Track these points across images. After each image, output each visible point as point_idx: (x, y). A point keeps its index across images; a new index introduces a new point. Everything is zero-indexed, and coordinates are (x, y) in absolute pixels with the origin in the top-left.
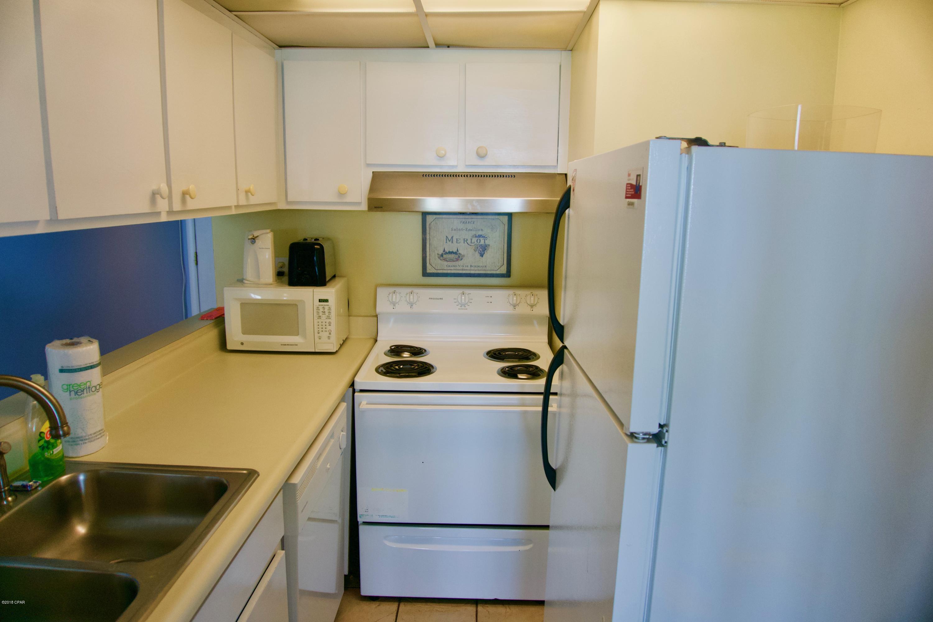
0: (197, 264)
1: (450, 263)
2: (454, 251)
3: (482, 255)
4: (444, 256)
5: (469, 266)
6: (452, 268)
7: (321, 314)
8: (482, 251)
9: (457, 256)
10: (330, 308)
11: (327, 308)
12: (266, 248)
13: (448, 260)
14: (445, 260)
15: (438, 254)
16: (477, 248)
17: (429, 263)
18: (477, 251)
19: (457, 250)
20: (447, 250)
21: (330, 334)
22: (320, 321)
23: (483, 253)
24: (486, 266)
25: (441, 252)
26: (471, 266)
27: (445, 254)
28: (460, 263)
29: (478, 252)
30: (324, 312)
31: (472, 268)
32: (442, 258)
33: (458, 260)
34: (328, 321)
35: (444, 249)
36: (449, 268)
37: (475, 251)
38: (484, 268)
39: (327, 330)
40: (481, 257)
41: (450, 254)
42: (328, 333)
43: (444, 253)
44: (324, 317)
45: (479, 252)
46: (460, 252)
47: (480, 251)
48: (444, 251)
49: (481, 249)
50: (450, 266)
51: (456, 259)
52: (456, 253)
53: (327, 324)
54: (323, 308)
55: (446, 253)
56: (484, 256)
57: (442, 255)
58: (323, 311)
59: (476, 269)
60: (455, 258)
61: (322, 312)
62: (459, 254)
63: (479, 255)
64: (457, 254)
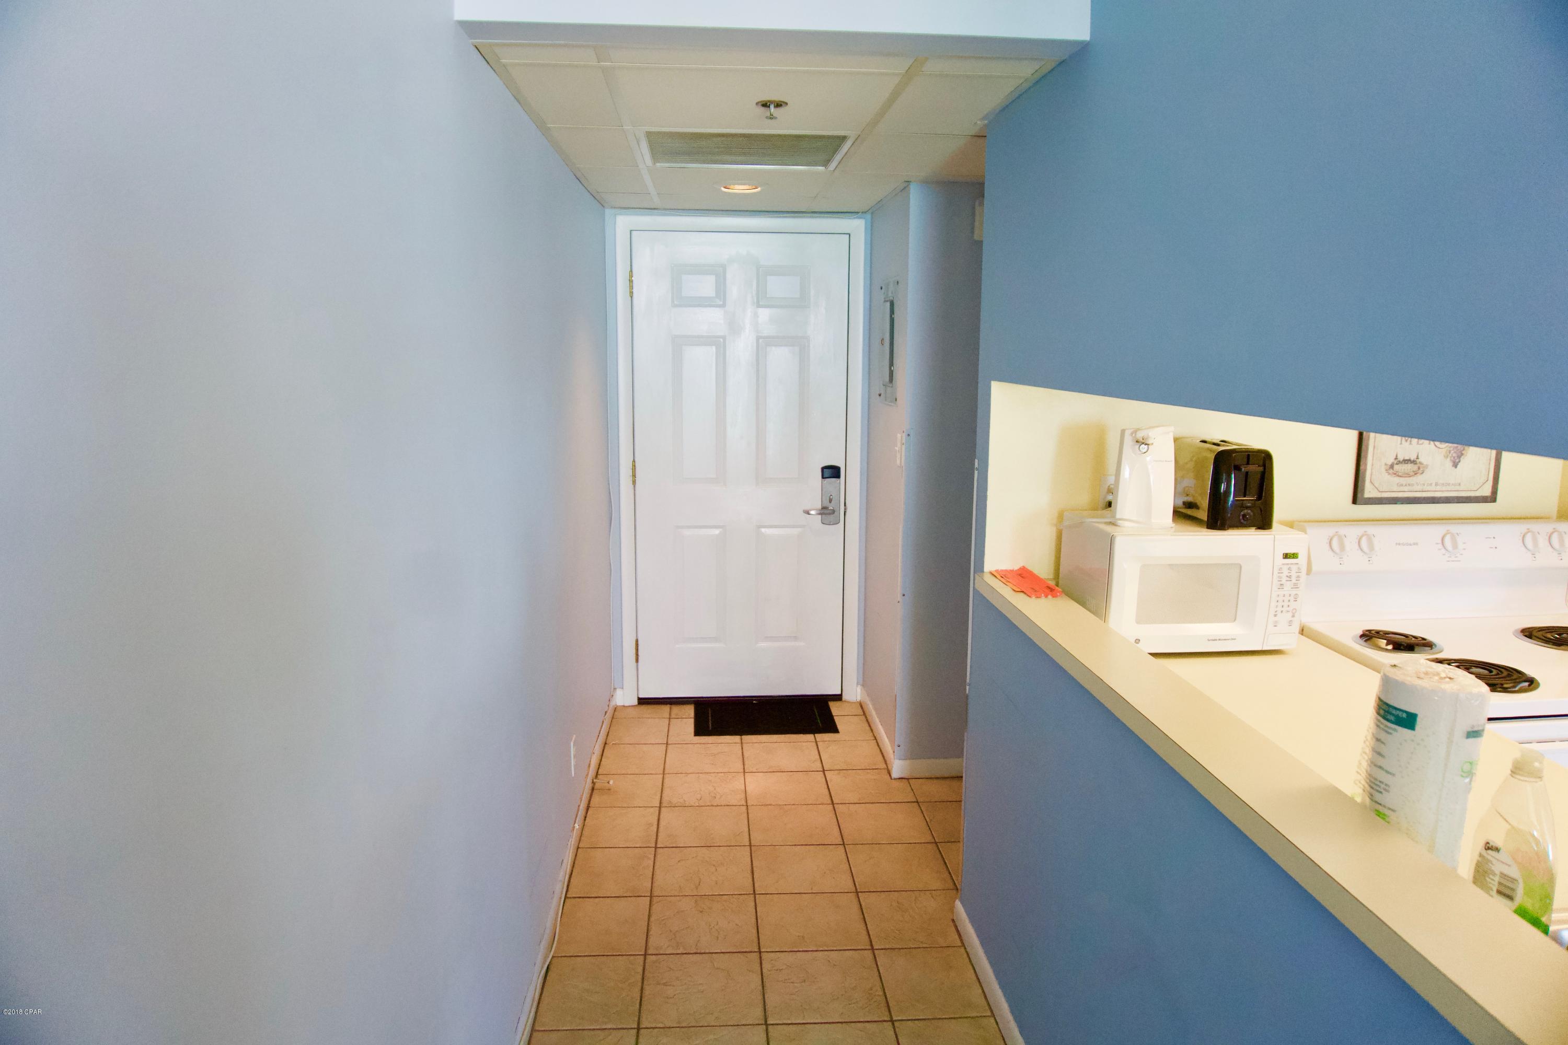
0: (634, 482)
1: (1402, 480)
2: (1412, 459)
3: (1455, 465)
4: (1396, 467)
5: (1434, 484)
6: (1406, 489)
7: (1284, 582)
8: (1456, 458)
9: (1415, 468)
10: (1299, 569)
11: (1294, 568)
12: (1166, 461)
13: (1400, 474)
14: (1396, 474)
15: (1386, 464)
16: (1450, 453)
17: (1369, 481)
18: (1449, 459)
19: (1418, 456)
20: (1401, 458)
21: (1293, 616)
22: (1281, 592)
23: (1457, 461)
24: (1460, 484)
25: (1391, 460)
26: (1436, 484)
27: (1397, 464)
28: (1420, 478)
29: (1451, 460)
30: (1290, 577)
31: (1438, 488)
32: (1391, 471)
33: (1416, 474)
34: (1294, 592)
35: (1397, 456)
36: (1402, 489)
37: (1446, 457)
38: (1457, 488)
39: (1290, 609)
40: (1454, 468)
41: (1405, 463)
42: (1290, 614)
43: (1395, 462)
44: (1288, 586)
45: (1452, 458)
46: (1421, 459)
47: (1454, 457)
48: (1396, 459)
49: (1454, 455)
50: (1402, 485)
51: (1414, 471)
52: (1414, 462)
53: (1292, 598)
54: (1289, 569)
55: (1399, 463)
56: (1458, 466)
57: (1392, 466)
58: (1289, 575)
59: (1444, 488)
60: (1412, 470)
61: (1287, 576)
62: (1420, 463)
63: (1451, 464)
64: (1416, 464)
